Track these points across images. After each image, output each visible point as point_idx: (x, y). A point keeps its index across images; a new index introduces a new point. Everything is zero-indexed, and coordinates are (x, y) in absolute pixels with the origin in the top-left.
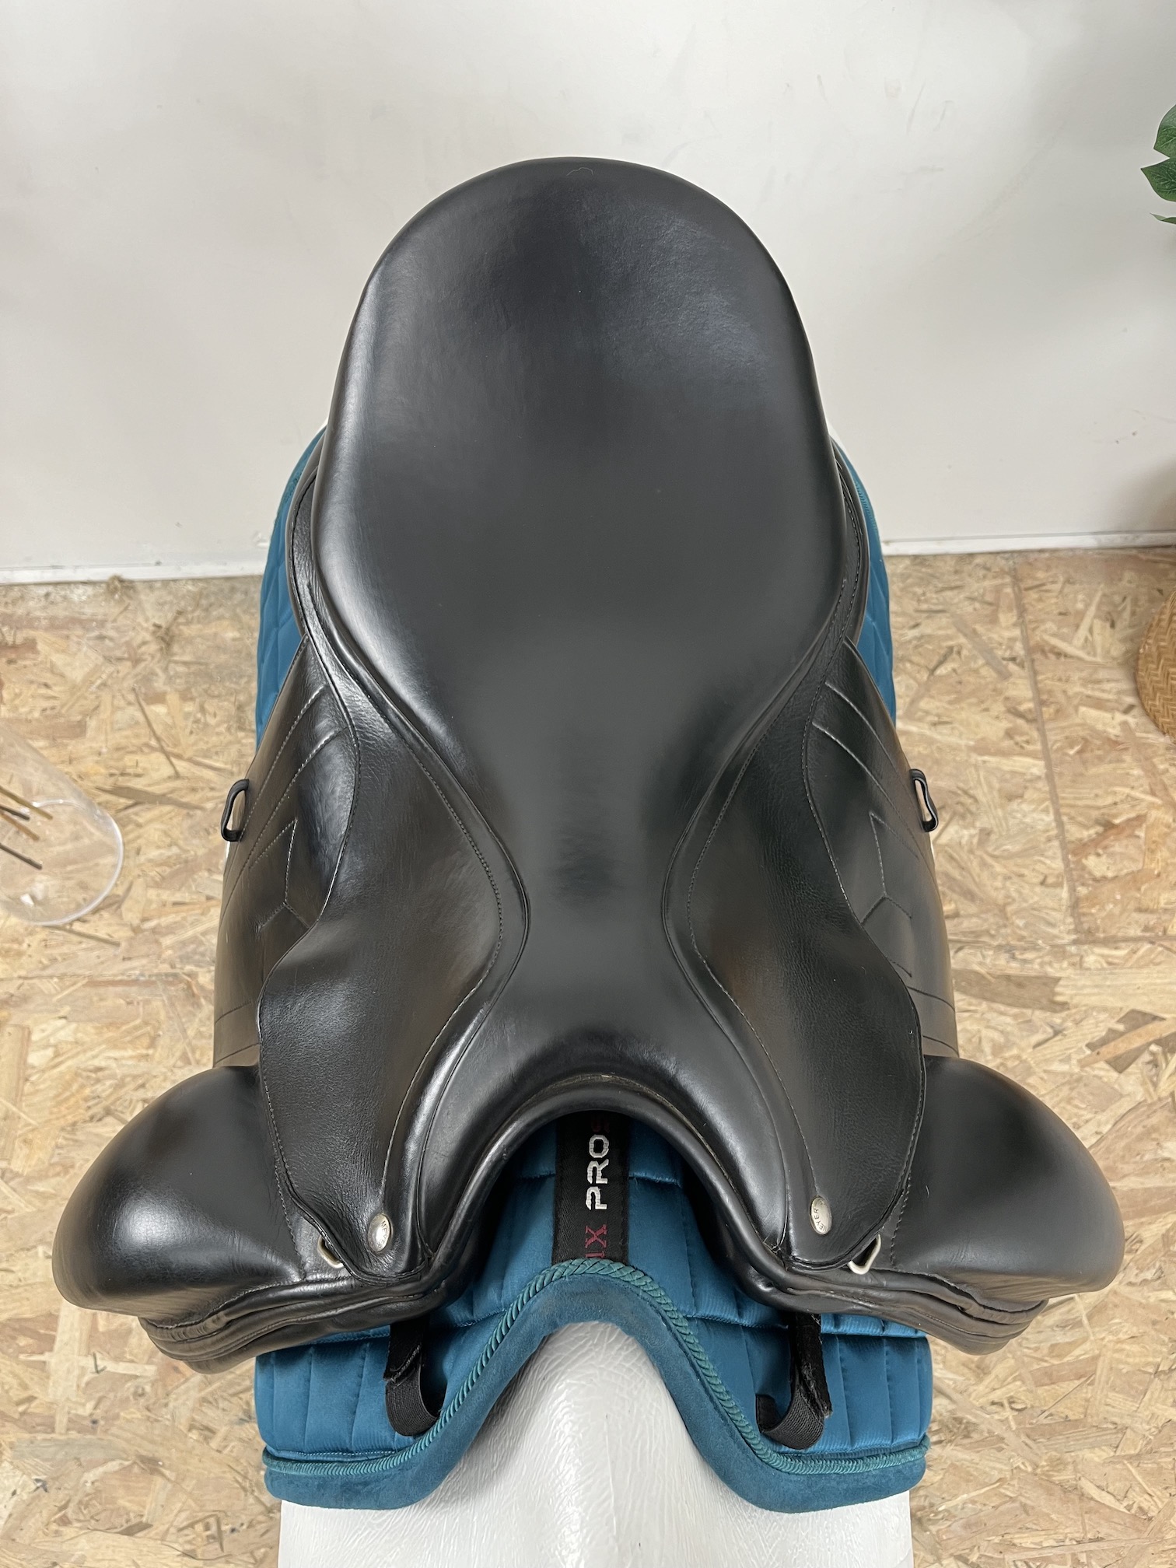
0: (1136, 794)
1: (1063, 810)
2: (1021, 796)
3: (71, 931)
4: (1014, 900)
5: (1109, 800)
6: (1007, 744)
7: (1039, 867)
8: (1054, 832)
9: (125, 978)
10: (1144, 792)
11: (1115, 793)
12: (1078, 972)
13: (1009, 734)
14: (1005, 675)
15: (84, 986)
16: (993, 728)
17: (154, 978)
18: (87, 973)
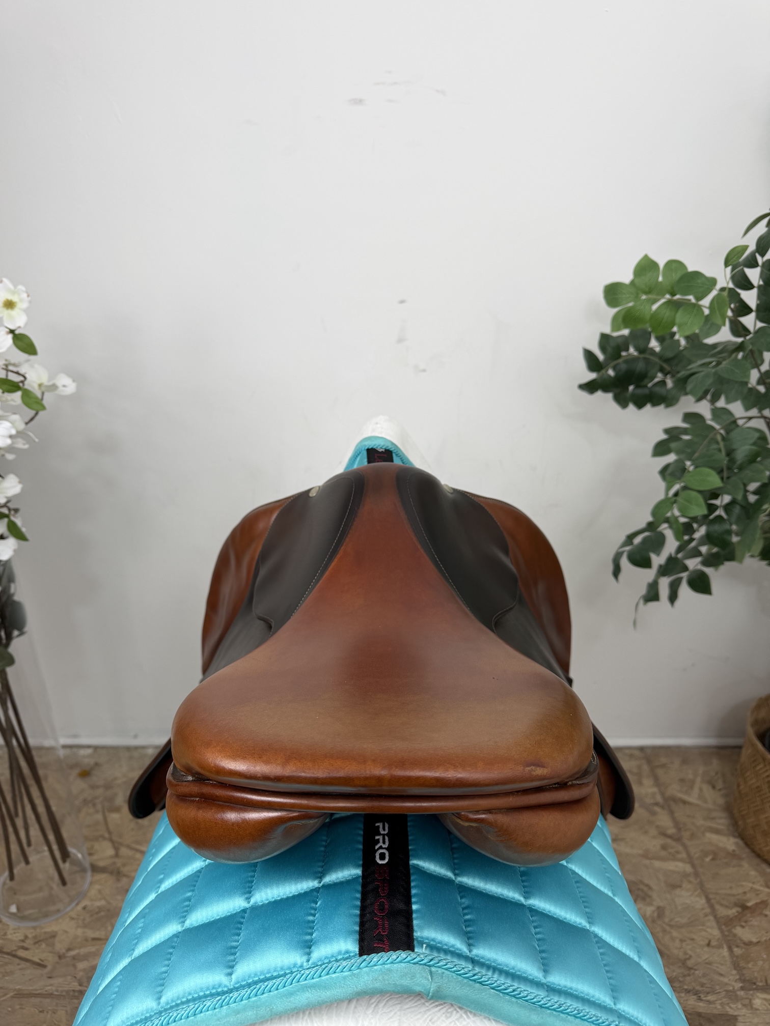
0: (757, 887)
1: (711, 896)
2: (680, 886)
3: (15, 956)
4: (691, 957)
5: (740, 891)
6: (663, 853)
7: (703, 933)
8: (708, 910)
9: (43, 992)
10: (761, 885)
11: (742, 886)
12: (750, 1012)
13: (664, 847)
14: (654, 813)
15: (12, 997)
16: (654, 844)
17: (64, 994)
18: (17, 987)
